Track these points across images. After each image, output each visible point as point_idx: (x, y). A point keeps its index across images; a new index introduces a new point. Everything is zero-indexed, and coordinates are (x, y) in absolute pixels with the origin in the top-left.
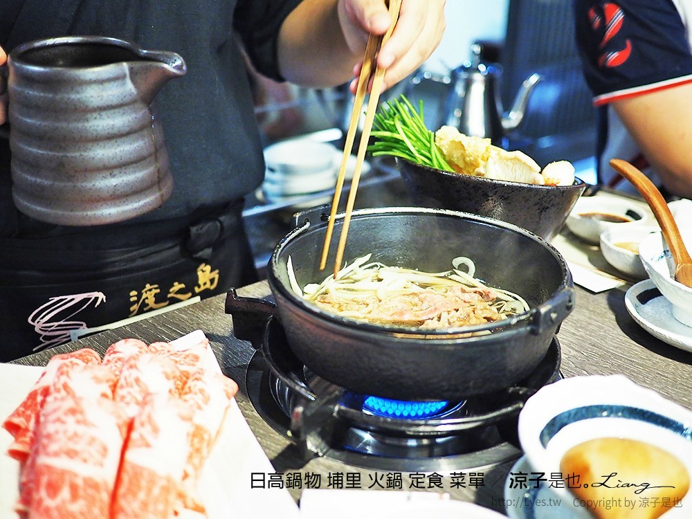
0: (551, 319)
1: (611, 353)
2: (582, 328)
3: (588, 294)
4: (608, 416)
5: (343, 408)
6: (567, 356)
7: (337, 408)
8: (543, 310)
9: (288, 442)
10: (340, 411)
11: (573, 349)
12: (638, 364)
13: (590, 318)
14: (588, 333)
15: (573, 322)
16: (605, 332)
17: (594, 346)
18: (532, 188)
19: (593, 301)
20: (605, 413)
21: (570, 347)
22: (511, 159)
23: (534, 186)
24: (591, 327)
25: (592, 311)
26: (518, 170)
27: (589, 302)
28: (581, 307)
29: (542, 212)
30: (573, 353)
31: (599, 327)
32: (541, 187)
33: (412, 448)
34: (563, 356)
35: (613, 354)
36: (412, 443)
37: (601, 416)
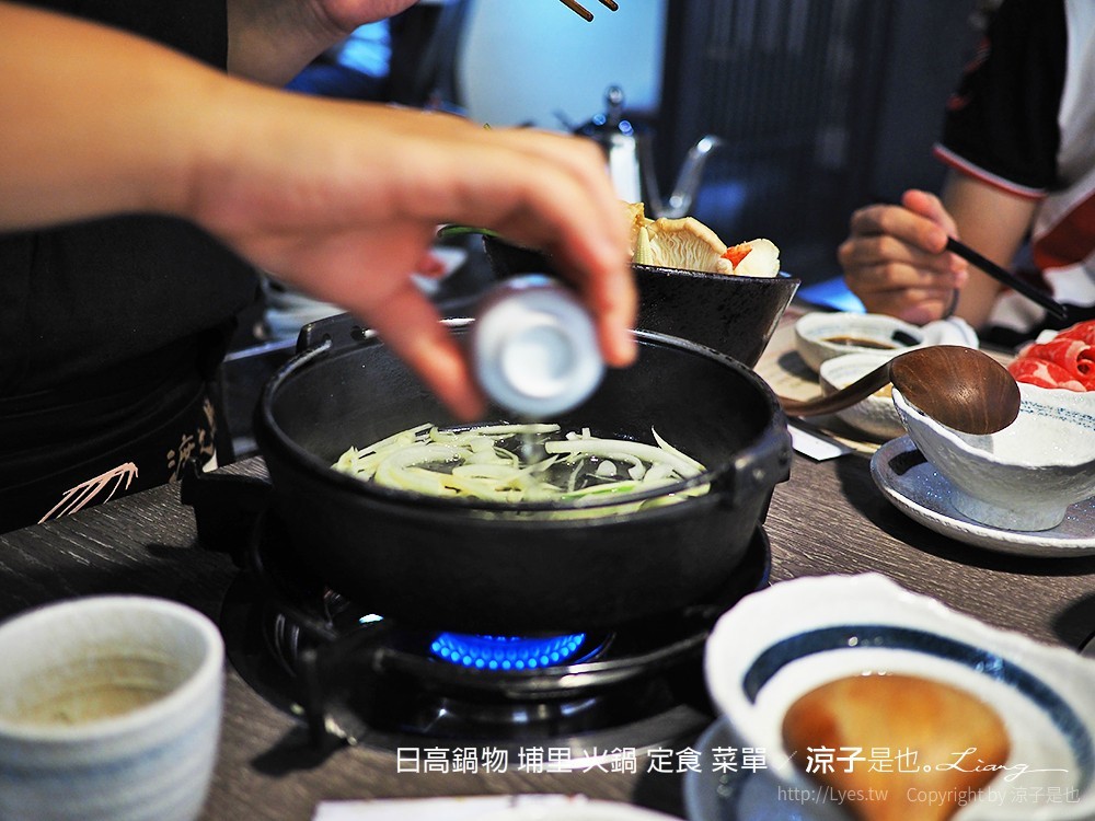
0: (755, 482)
1: (852, 554)
2: (800, 515)
3: (809, 463)
4: (858, 645)
5: (392, 653)
6: (780, 562)
7: (380, 655)
8: (741, 464)
9: (293, 722)
10: (386, 661)
11: (789, 549)
12: (896, 569)
13: (815, 501)
14: (813, 523)
15: (786, 508)
16: (840, 521)
17: (824, 543)
18: (712, 280)
19: (818, 475)
20: (853, 641)
21: (783, 547)
22: (678, 231)
23: (715, 277)
24: (817, 514)
25: (818, 489)
26: (689, 253)
27: (811, 477)
28: (799, 485)
29: (730, 322)
30: (790, 555)
31: (829, 513)
32: (727, 278)
33: (519, 725)
34: (775, 562)
35: (856, 556)
36: (521, 718)
37: (846, 646)
